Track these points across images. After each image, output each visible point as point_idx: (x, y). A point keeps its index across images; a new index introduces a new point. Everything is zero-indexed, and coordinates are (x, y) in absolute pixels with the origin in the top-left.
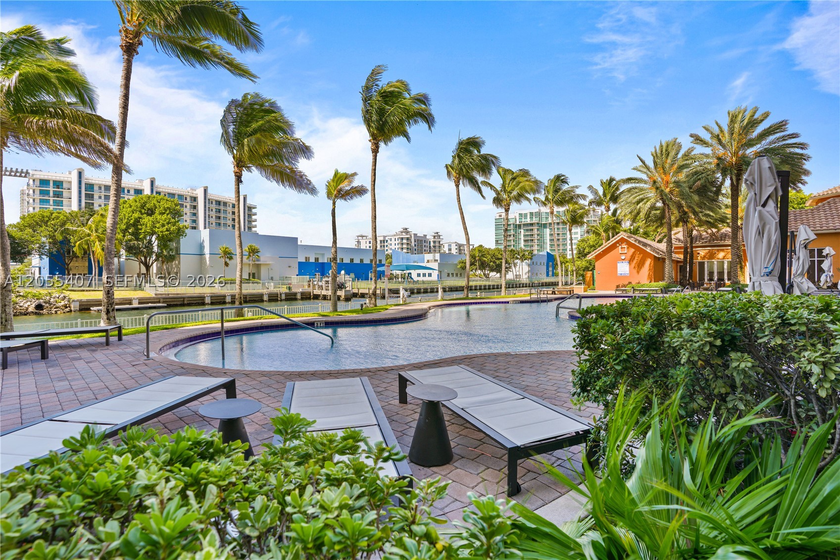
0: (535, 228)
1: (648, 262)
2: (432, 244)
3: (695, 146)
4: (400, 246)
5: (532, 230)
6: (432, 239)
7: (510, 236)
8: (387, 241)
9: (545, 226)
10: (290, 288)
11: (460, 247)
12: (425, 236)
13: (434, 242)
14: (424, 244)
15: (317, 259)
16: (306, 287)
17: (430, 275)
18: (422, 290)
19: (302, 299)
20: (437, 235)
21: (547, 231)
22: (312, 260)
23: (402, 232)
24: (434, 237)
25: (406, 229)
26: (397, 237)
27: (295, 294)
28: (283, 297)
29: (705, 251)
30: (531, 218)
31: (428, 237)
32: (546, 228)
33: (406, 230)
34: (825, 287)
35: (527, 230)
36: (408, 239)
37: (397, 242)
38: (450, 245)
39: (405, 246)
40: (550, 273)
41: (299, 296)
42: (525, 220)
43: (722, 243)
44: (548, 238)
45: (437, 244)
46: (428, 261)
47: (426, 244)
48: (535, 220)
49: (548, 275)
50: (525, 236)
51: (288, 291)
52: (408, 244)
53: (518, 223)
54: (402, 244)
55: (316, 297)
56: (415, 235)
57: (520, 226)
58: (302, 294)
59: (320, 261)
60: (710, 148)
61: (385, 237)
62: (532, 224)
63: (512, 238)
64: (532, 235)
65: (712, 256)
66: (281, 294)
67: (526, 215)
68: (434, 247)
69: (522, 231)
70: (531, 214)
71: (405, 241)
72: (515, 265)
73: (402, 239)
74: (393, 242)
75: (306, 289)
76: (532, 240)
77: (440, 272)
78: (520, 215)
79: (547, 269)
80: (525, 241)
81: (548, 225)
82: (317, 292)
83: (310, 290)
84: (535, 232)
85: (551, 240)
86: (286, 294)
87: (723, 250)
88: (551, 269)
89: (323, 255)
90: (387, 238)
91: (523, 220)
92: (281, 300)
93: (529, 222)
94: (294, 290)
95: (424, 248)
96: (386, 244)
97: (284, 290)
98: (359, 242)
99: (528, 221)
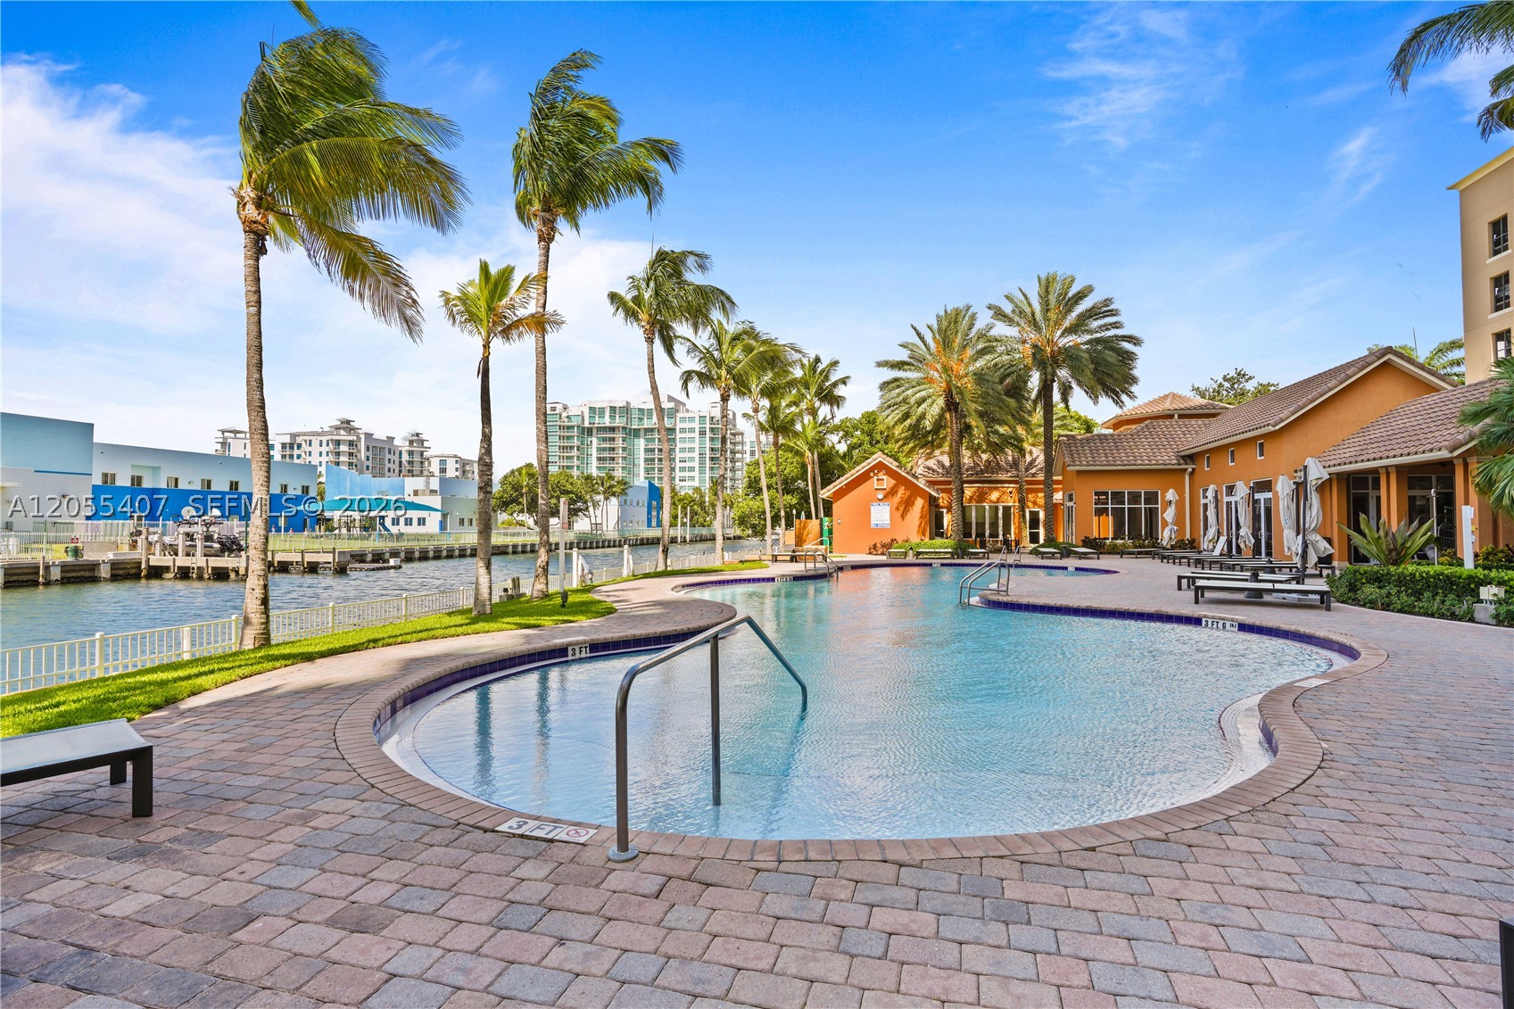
0: (619, 436)
1: (919, 502)
2: (405, 457)
3: (996, 322)
4: (331, 458)
5: (613, 439)
6: (406, 448)
7: (572, 448)
8: (299, 446)
9: (636, 433)
10: (76, 552)
11: (464, 465)
12: (391, 439)
13: (411, 453)
14: (388, 456)
15: (137, 481)
16: (125, 549)
17: (422, 522)
18: (417, 555)
19: (115, 578)
20: (417, 440)
21: (641, 443)
22: (123, 481)
23: (337, 428)
24: (411, 442)
25: (348, 422)
26: (324, 439)
27: (94, 566)
28: (56, 574)
29: (972, 490)
30: (612, 417)
31: (396, 442)
32: (639, 437)
33: (347, 425)
34: (1169, 547)
35: (604, 440)
36: (351, 444)
37: (324, 449)
38: (443, 462)
39: (343, 459)
40: (654, 523)
41: (105, 572)
42: (601, 421)
43: (995, 477)
44: (641, 456)
45: (417, 458)
46: (416, 493)
47: (391, 457)
48: (619, 422)
49: (649, 525)
50: (599, 450)
51: (70, 559)
52: (351, 454)
53: (587, 424)
54: (338, 454)
55: (156, 573)
56: (369, 436)
57: (590, 431)
58: (115, 565)
59: (146, 484)
60: (1017, 329)
61: (294, 436)
62: (612, 429)
63: (575, 452)
64: (613, 449)
65: (981, 496)
66: (47, 568)
67: (602, 410)
68: (410, 463)
69: (595, 440)
70: (613, 409)
71: (344, 448)
72: (595, 505)
73: (338, 443)
74: (315, 448)
75: (125, 553)
76: (613, 459)
77: (444, 516)
78: (592, 409)
79: (649, 513)
80: (599, 459)
81: (642, 433)
82: (157, 560)
83: (140, 554)
84: (619, 443)
85: (649, 461)
86: (65, 567)
87: (996, 489)
88: (654, 513)
89: (156, 470)
90: (299, 440)
91: (597, 420)
92: (48, 583)
93: (608, 424)
94: (88, 556)
95: (387, 465)
96: (296, 452)
97: (57, 555)
98: (224, 444)
99: (607, 421)
